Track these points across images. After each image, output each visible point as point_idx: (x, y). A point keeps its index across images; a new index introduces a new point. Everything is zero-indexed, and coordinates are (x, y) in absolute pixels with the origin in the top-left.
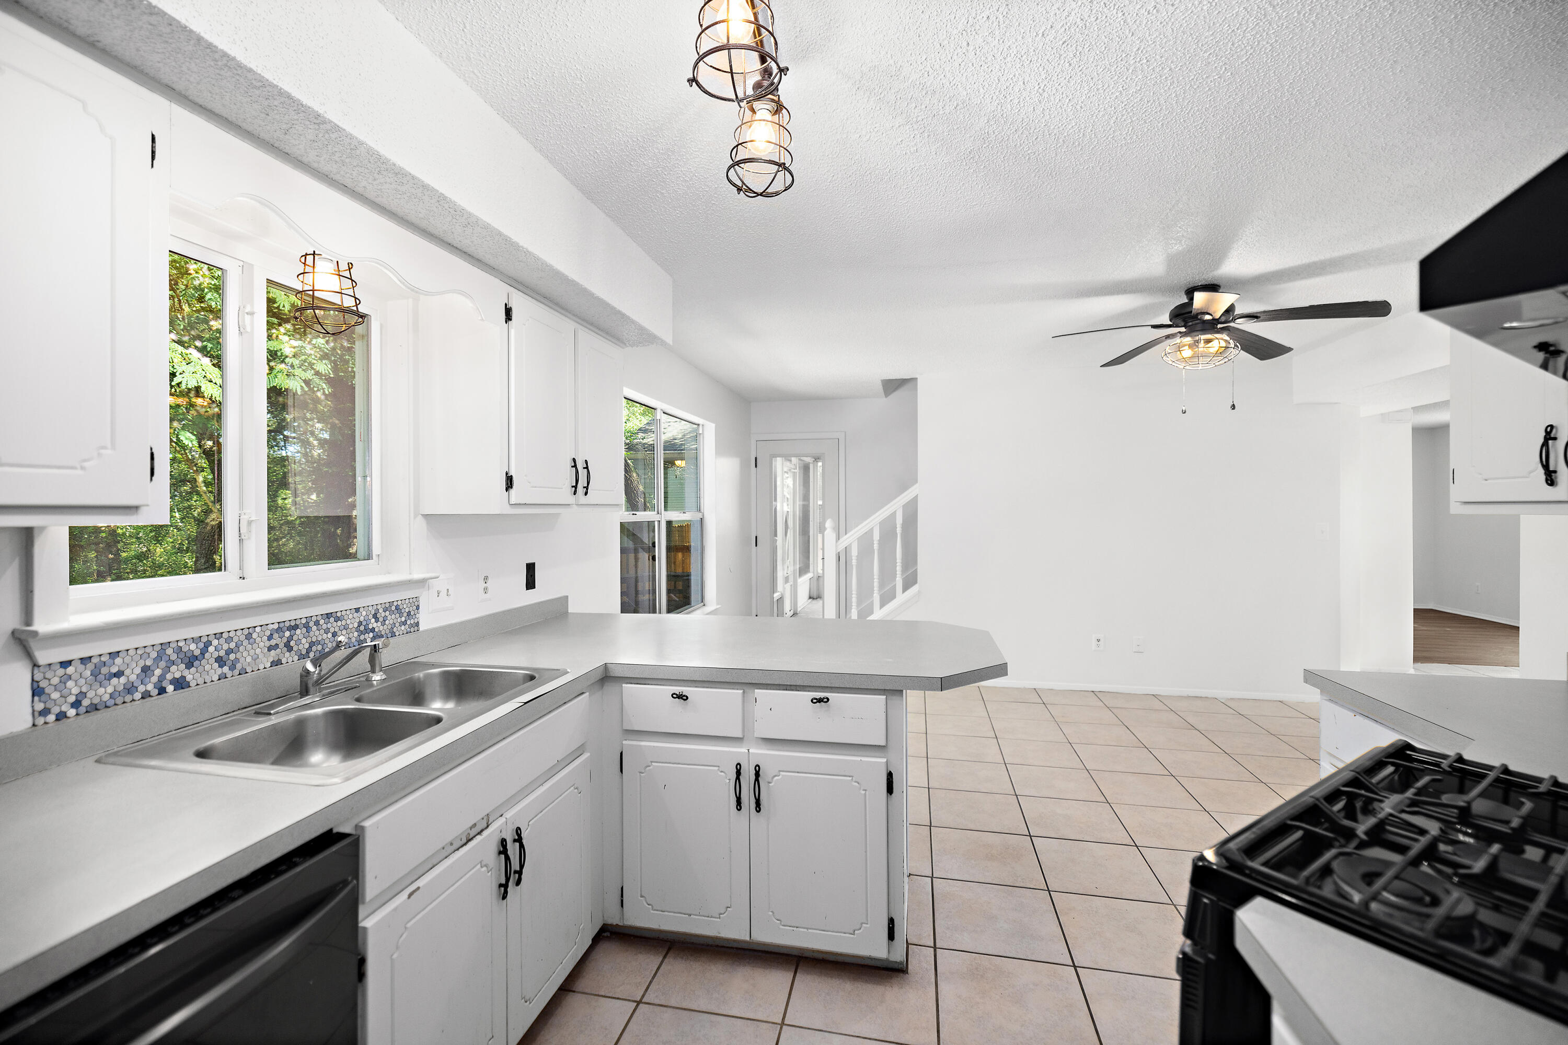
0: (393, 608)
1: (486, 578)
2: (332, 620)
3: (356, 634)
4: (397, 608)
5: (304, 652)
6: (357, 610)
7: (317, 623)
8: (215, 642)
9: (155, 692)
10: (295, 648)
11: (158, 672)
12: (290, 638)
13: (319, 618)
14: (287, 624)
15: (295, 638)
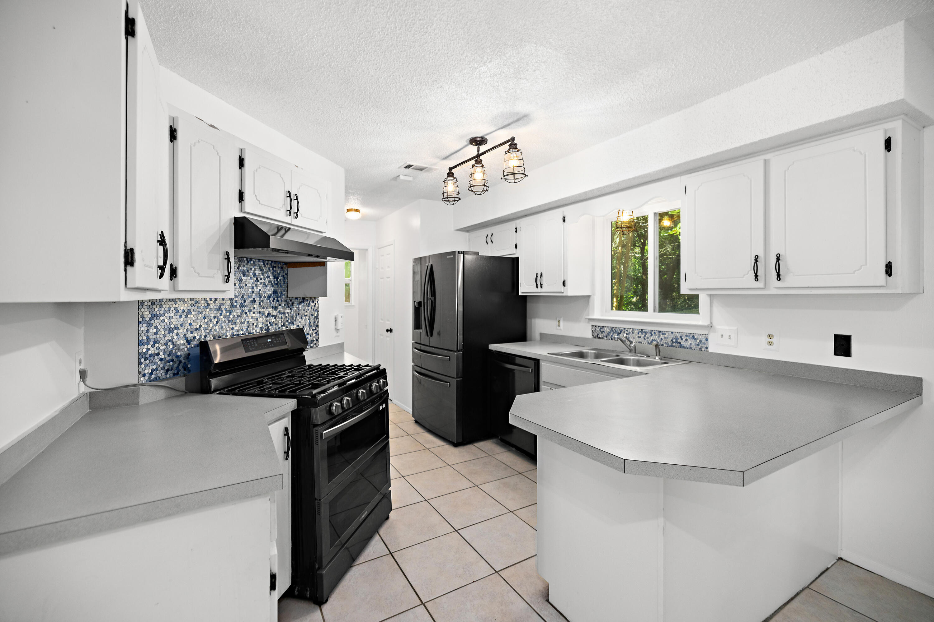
0: (691, 336)
1: (771, 336)
2: (661, 334)
3: (671, 342)
4: (693, 336)
5: (650, 342)
6: (672, 333)
7: (655, 333)
8: (624, 330)
9: (611, 339)
10: (647, 339)
11: (611, 334)
12: (645, 336)
13: (656, 332)
14: (644, 331)
15: (647, 336)
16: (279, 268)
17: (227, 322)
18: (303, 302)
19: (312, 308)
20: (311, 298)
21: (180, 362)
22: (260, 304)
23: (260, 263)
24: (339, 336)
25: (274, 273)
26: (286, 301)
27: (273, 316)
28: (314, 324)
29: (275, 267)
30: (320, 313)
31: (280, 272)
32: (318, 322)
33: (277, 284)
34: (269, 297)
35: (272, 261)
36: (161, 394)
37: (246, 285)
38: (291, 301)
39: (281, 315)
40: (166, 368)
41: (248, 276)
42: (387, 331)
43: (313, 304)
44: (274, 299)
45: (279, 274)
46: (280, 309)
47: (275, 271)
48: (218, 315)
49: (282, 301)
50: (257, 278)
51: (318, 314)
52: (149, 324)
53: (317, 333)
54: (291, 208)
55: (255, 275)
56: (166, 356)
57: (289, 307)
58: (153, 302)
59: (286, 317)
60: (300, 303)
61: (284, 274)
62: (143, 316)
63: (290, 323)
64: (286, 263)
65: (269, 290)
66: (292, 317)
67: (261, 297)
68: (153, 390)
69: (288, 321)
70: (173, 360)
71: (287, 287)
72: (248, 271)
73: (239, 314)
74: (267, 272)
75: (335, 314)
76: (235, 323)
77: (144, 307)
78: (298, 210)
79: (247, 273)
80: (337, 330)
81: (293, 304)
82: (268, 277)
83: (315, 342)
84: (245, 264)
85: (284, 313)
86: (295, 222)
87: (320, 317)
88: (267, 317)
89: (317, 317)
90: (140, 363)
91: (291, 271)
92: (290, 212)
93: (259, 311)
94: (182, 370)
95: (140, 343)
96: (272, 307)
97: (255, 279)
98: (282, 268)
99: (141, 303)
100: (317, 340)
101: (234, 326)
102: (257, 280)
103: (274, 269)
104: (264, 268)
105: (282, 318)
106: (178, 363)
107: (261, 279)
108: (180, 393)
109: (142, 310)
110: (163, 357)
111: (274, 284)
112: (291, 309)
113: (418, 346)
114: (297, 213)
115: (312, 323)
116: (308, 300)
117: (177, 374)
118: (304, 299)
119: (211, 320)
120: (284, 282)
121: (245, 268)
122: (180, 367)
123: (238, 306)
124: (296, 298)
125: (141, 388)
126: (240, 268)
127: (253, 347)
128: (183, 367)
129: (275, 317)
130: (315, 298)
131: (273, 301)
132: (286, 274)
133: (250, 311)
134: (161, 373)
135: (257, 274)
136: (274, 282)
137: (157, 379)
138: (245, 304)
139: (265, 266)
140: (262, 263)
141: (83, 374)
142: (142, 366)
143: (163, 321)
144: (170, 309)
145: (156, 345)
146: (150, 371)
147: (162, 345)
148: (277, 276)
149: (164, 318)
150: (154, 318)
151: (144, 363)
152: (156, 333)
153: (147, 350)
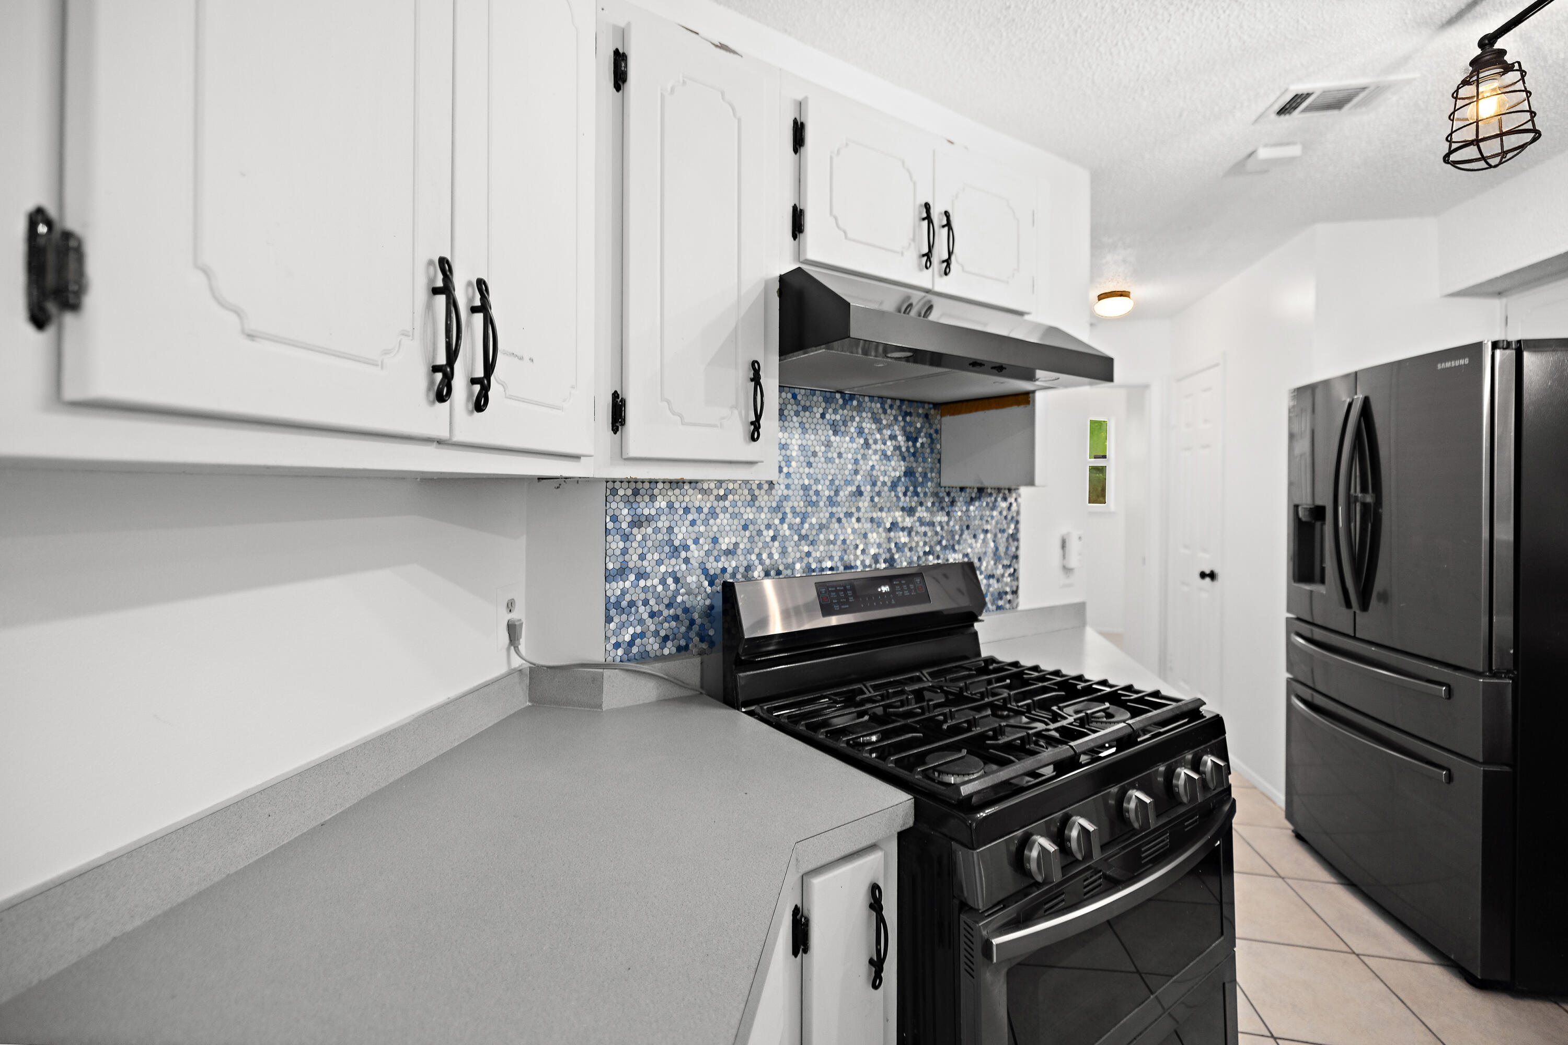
16: (919, 415)
17: (796, 538)
18: (979, 498)
19: (1001, 513)
20: (999, 490)
21: (692, 622)
22: (872, 500)
23: (873, 405)
24: (1071, 585)
25: (908, 428)
26: (936, 495)
27: (903, 529)
28: (1006, 553)
29: (910, 414)
30: (1022, 526)
31: (922, 427)
32: (1017, 548)
33: (914, 455)
34: (894, 485)
35: (902, 401)
36: (647, 691)
37: (840, 455)
38: (948, 494)
39: (923, 529)
40: (663, 633)
41: (845, 434)
42: (1203, 575)
43: (1004, 505)
44: (907, 490)
45: (919, 431)
46: (921, 513)
47: (911, 424)
48: (777, 521)
49: (925, 494)
50: (866, 440)
51: (1017, 529)
52: (626, 537)
53: (1014, 575)
54: (930, 248)
55: (861, 432)
56: (662, 607)
57: (942, 509)
58: (636, 489)
59: (937, 533)
60: (972, 500)
61: (932, 431)
62: (614, 519)
63: (945, 548)
64: (936, 405)
65: (896, 468)
66: (952, 533)
67: (874, 484)
68: (629, 679)
69: (940, 543)
70: (676, 618)
71: (939, 461)
72: (845, 424)
73: (824, 521)
74: (889, 426)
75: (1063, 530)
76: (812, 543)
77: (618, 498)
78: (950, 254)
79: (843, 428)
80: (1067, 570)
81: (953, 503)
82: (893, 437)
83: (1009, 597)
85: (932, 524)
86: (944, 285)
87: (1022, 535)
88: (890, 530)
89: (1014, 537)
90: (609, 619)
91: (949, 423)
92: (929, 259)
93: (870, 515)
94: (696, 639)
95: (609, 577)
96: (903, 509)
97: (862, 441)
98: (926, 416)
99: (611, 491)
100: (1015, 592)
101: (811, 548)
102: (867, 445)
103: (908, 419)
104: (882, 416)
105: (925, 534)
106: (687, 623)
107: (876, 442)
109: (614, 505)
110: (656, 609)
111: (906, 454)
112: (948, 514)
113: (1305, 629)
114: (948, 262)
115: (1002, 549)
116: (991, 495)
117: (686, 648)
118: (981, 490)
119: (760, 533)
120: (932, 451)
121: (838, 417)
122: (692, 634)
123: (822, 504)
124: (962, 489)
125: (607, 673)
126: (828, 416)
127: (844, 603)
128: (698, 634)
129: (910, 531)
130: (1010, 490)
131: (905, 494)
132: (937, 432)
133: (849, 515)
134: (652, 644)
135: (866, 431)
136: (908, 448)
137: (644, 657)
138: (839, 499)
139: (885, 412)
140: (879, 405)
141: (513, 630)
142: (612, 626)
143: (657, 530)
144: (670, 506)
145: (642, 583)
146: (628, 638)
147: (656, 581)
148: (914, 435)
149: (660, 524)
150: (637, 522)
151: (616, 619)
152: (642, 557)
153: (624, 592)
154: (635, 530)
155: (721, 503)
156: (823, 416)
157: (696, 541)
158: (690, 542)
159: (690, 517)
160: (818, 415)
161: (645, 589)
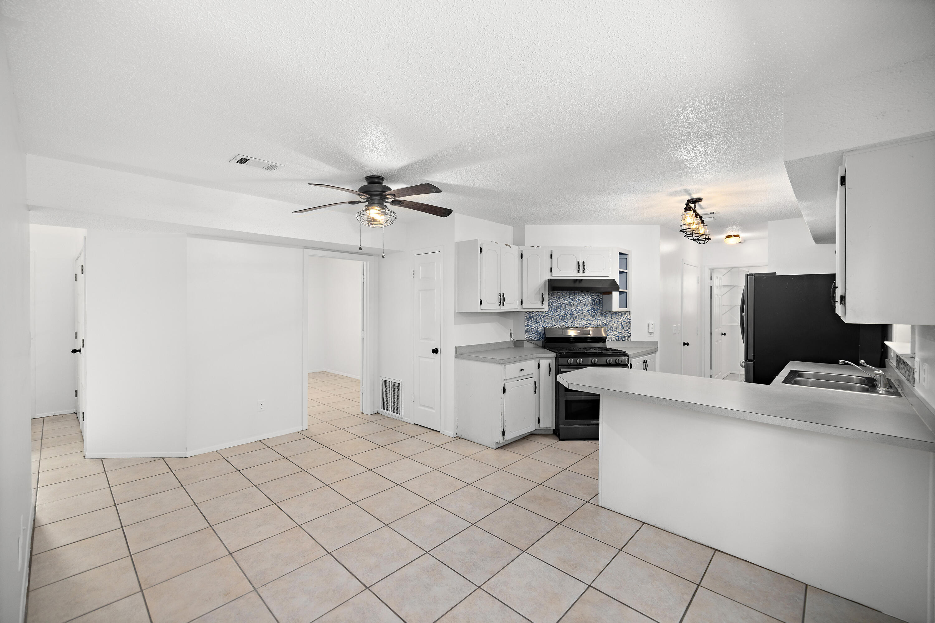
16: (595, 295)
17: (563, 321)
18: (616, 314)
19: (624, 317)
21: (541, 335)
22: (582, 314)
23: (582, 294)
24: (652, 337)
25: (592, 298)
26: (601, 313)
27: (591, 320)
28: (626, 327)
29: (593, 295)
32: (630, 326)
33: (594, 304)
34: (589, 311)
35: (590, 293)
36: (532, 345)
37: (573, 305)
38: (605, 313)
40: (535, 337)
41: (575, 301)
43: (625, 315)
45: (596, 299)
46: (597, 317)
47: (593, 298)
49: (597, 313)
51: (630, 321)
52: (528, 320)
53: (629, 333)
56: (535, 332)
57: (603, 316)
58: (530, 312)
59: (601, 321)
60: (613, 314)
61: (600, 299)
62: (527, 318)
63: (604, 325)
64: (601, 293)
65: (589, 307)
66: (606, 321)
67: (583, 311)
68: (529, 343)
69: (602, 324)
70: (537, 334)
71: (602, 305)
72: (575, 298)
73: (569, 318)
74: (587, 298)
75: (650, 322)
76: (567, 322)
78: (584, 269)
79: (574, 299)
80: (651, 333)
81: (606, 315)
82: (588, 301)
83: (627, 338)
84: (573, 295)
85: (600, 319)
86: (585, 276)
87: (632, 323)
88: (587, 320)
89: (629, 323)
90: (525, 333)
92: (579, 271)
93: (581, 317)
94: (541, 338)
95: (525, 326)
96: (591, 316)
98: (598, 295)
99: (526, 312)
100: (629, 337)
102: (580, 303)
104: (585, 296)
105: (598, 321)
107: (583, 302)
108: (538, 347)
109: (526, 316)
111: (592, 304)
112: (605, 317)
114: (584, 271)
115: (624, 326)
116: (620, 313)
117: (539, 340)
118: (617, 312)
120: (600, 303)
121: (573, 297)
122: (540, 337)
123: (569, 315)
124: (609, 311)
125: (525, 342)
126: (570, 297)
129: (593, 321)
130: (627, 311)
131: (591, 313)
133: (576, 317)
134: (533, 338)
135: (580, 300)
136: (592, 303)
137: (532, 340)
140: (584, 294)
141: (511, 334)
142: (526, 334)
143: (534, 319)
144: (536, 315)
145: (531, 328)
146: (529, 337)
147: (534, 328)
148: (594, 300)
149: (534, 318)
150: (530, 318)
151: (527, 333)
152: (531, 323)
153: (528, 329)
154: (530, 319)
155: (546, 314)
156: (569, 297)
157: (541, 321)
158: (540, 321)
159: (540, 317)
160: (568, 297)
161: (532, 329)
